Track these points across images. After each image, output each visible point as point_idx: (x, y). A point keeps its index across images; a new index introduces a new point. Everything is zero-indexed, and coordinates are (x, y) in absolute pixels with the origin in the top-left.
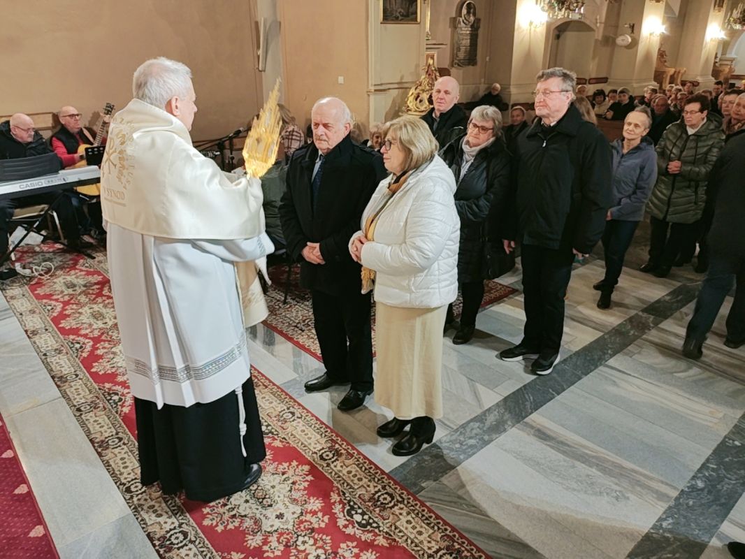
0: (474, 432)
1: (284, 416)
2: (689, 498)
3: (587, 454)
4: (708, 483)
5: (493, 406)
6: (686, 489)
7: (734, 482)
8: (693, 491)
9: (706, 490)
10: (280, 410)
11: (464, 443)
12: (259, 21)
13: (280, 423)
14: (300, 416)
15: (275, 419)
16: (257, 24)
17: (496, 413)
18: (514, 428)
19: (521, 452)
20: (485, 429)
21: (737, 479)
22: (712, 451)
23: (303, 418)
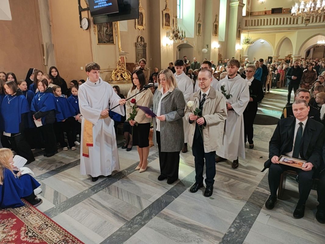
0: (138, 221)
1: (42, 227)
2: (228, 237)
3: (186, 224)
4: (236, 229)
5: (147, 207)
6: (227, 233)
7: (246, 227)
8: (230, 234)
9: (235, 232)
10: (40, 224)
11: (133, 227)
12: (43, 44)
13: (39, 231)
14: (50, 226)
15: (37, 229)
16: (43, 45)
17: (148, 210)
18: (156, 217)
19: (158, 227)
20: (143, 219)
21: (247, 225)
22: (237, 215)
23: (52, 226)
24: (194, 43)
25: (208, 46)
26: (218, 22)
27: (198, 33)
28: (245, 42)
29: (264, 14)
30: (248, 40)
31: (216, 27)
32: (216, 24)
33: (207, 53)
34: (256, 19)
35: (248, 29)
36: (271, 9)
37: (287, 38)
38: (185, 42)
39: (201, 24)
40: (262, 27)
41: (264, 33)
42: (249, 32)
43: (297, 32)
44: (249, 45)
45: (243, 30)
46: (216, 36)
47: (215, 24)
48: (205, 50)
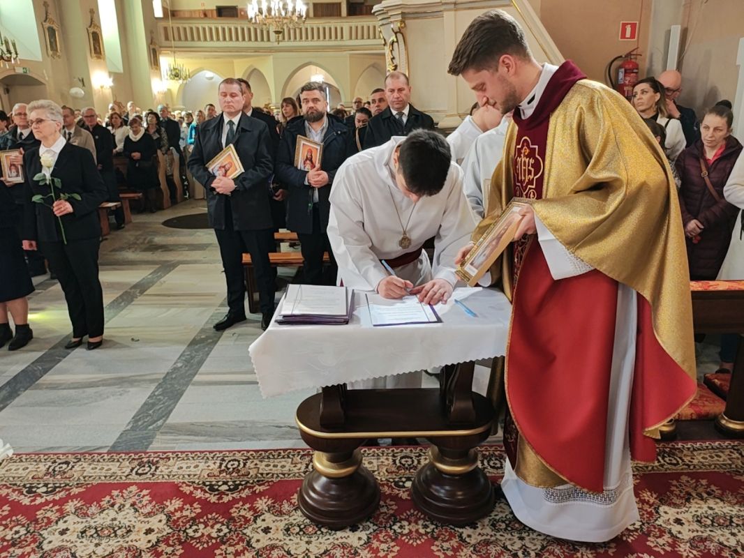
2: (172, 375)
3: (93, 382)
4: (185, 362)
6: (170, 371)
8: (175, 370)
18: (26, 391)
19: (36, 402)
21: (203, 354)
22: (187, 346)
24: (46, 75)
25: (84, 82)
26: (99, 27)
27: (52, 50)
28: (171, 74)
29: (203, 16)
30: (177, 71)
31: (96, 38)
32: (95, 30)
33: (83, 98)
34: (187, 26)
35: (171, 47)
36: (215, 8)
37: (255, 69)
38: (20, 71)
39: (55, 28)
40: (202, 44)
41: (208, 58)
42: (174, 52)
43: (271, 57)
44: (181, 81)
45: (162, 49)
46: (99, 58)
47: (91, 30)
48: (78, 91)
